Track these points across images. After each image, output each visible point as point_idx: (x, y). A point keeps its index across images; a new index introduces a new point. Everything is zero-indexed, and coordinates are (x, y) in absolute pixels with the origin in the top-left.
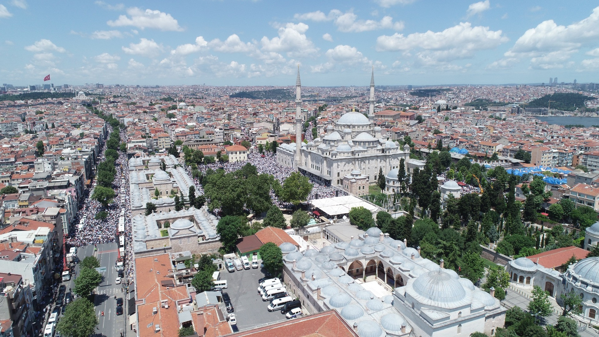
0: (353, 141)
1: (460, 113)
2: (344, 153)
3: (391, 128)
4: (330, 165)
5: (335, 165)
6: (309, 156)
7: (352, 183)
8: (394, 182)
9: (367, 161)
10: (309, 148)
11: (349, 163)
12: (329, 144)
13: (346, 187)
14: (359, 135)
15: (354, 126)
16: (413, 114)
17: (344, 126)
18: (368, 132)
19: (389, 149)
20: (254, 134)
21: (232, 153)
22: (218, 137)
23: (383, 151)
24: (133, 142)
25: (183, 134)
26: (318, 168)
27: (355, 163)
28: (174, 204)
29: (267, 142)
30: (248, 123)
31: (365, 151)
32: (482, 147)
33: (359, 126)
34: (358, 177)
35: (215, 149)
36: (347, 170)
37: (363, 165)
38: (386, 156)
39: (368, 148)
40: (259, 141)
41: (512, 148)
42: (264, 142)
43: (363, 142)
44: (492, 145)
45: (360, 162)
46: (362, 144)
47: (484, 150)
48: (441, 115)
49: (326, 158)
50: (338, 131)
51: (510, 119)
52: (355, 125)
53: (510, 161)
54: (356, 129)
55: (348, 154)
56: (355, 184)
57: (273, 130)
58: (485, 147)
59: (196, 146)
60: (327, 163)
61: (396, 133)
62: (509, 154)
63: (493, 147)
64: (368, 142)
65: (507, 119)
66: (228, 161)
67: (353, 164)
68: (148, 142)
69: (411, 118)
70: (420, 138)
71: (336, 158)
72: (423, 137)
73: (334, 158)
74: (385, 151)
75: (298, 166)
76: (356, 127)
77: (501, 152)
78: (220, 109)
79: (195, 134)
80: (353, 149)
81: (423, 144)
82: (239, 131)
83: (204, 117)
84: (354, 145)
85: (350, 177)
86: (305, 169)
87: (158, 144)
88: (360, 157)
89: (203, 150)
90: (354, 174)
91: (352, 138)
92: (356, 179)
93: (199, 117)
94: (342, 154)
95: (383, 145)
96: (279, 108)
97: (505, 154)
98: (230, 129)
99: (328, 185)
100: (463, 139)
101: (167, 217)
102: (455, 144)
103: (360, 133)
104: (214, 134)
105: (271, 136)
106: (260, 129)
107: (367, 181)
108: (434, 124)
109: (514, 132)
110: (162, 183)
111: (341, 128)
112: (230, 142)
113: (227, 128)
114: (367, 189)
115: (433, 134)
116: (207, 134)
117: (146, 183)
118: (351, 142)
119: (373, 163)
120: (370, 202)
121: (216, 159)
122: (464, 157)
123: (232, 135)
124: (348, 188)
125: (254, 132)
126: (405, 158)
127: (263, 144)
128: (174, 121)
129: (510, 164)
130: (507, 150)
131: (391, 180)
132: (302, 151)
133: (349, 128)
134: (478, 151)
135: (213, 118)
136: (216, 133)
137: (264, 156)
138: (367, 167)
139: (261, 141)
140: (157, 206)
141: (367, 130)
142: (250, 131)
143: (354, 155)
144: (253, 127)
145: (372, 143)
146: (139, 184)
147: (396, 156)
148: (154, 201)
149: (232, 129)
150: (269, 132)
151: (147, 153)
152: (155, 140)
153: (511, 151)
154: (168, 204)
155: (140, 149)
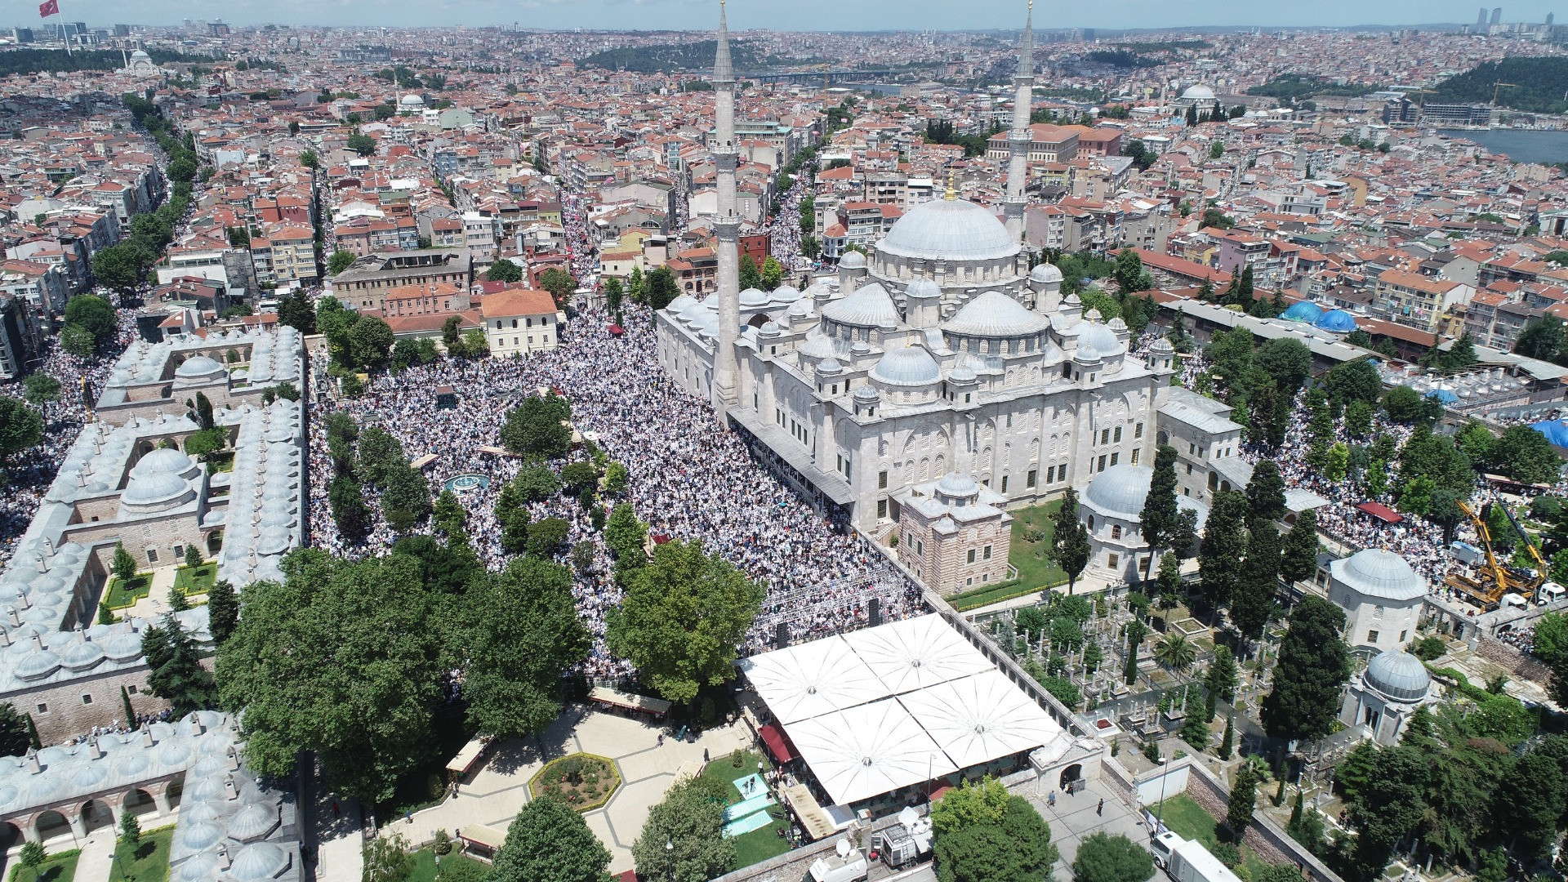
0: (945, 333)
1: (1258, 132)
2: (907, 390)
3: (1058, 199)
4: (850, 436)
5: (869, 444)
6: (768, 378)
7: (939, 537)
8: (1117, 529)
9: (1003, 419)
10: (768, 348)
11: (926, 432)
12: (848, 338)
13: (915, 545)
14: (973, 303)
15: (951, 267)
16: (1117, 133)
17: (910, 263)
18: (1008, 290)
19: (1096, 365)
20: (600, 228)
21: (501, 326)
22: (474, 242)
23: (1067, 369)
24: (179, 265)
25: (362, 230)
26: (800, 432)
27: (953, 431)
28: (143, 660)
29: (637, 270)
30: (592, 179)
31: (993, 378)
32: (1389, 290)
33: (970, 266)
34: (966, 513)
35: (450, 298)
36: (917, 459)
37: (984, 435)
38: (1078, 395)
39: (1006, 363)
40: (610, 265)
41: (1505, 302)
42: (626, 269)
43: (989, 339)
44: (1429, 289)
45: (972, 425)
46: (984, 345)
47: (1395, 303)
48: (1203, 137)
49: (831, 407)
50: (887, 285)
51: (1404, 147)
52: (958, 263)
53: (1523, 373)
54: (961, 279)
55: (925, 392)
56: (954, 540)
57: (666, 210)
58: (1399, 293)
59: (384, 284)
60: (837, 426)
61: (1078, 220)
62: (1493, 324)
63: (1432, 296)
64: (1009, 339)
65: (1394, 148)
66: (485, 353)
67: (943, 433)
68: (231, 261)
69: (1112, 148)
70: (1160, 241)
71: (875, 418)
72: (1170, 238)
73: (864, 418)
74: (1074, 370)
75: (727, 406)
76: (960, 270)
77: (1461, 315)
78: (519, 120)
79: (399, 230)
80: (946, 372)
81: (1171, 265)
82: (552, 215)
83: (455, 154)
84: (950, 352)
85: (930, 507)
86: (752, 428)
87: (274, 263)
88: (974, 404)
89: (405, 303)
90: (947, 492)
91: (941, 317)
92: (956, 522)
93: (440, 154)
94: (900, 395)
95: (1066, 344)
96: (702, 120)
97: (1477, 322)
98: (522, 208)
99: (839, 515)
100: (1311, 253)
101: (53, 789)
102: (1284, 270)
103: (973, 296)
104: (460, 231)
105: (655, 244)
106: (623, 212)
107: (1004, 524)
108: (1186, 173)
109: (1429, 197)
110: (149, 516)
111: (898, 272)
112: (511, 265)
113: (510, 207)
114: (1001, 555)
115: (1202, 226)
116: (438, 232)
117: (107, 498)
118: (935, 338)
119: (1026, 423)
120: (1027, 677)
121: (440, 346)
122: (1347, 347)
123: (519, 238)
124: (920, 552)
125: (600, 222)
126: (1153, 394)
127: (620, 277)
128: (359, 168)
129: (1525, 382)
130: (1489, 308)
131: (1106, 519)
132: (743, 352)
133: (928, 274)
134: (1371, 302)
135: (486, 157)
136: (468, 227)
137: (617, 331)
138: (1001, 440)
139: (615, 263)
140: (64, 675)
141: (1002, 283)
142: (591, 215)
143: (948, 396)
144: (599, 201)
145: (1023, 342)
146: (75, 503)
147: (1116, 390)
148: (59, 645)
149: (528, 208)
150: (651, 224)
151: (213, 311)
152: (261, 251)
153: (1502, 313)
154: (120, 661)
155: (185, 296)
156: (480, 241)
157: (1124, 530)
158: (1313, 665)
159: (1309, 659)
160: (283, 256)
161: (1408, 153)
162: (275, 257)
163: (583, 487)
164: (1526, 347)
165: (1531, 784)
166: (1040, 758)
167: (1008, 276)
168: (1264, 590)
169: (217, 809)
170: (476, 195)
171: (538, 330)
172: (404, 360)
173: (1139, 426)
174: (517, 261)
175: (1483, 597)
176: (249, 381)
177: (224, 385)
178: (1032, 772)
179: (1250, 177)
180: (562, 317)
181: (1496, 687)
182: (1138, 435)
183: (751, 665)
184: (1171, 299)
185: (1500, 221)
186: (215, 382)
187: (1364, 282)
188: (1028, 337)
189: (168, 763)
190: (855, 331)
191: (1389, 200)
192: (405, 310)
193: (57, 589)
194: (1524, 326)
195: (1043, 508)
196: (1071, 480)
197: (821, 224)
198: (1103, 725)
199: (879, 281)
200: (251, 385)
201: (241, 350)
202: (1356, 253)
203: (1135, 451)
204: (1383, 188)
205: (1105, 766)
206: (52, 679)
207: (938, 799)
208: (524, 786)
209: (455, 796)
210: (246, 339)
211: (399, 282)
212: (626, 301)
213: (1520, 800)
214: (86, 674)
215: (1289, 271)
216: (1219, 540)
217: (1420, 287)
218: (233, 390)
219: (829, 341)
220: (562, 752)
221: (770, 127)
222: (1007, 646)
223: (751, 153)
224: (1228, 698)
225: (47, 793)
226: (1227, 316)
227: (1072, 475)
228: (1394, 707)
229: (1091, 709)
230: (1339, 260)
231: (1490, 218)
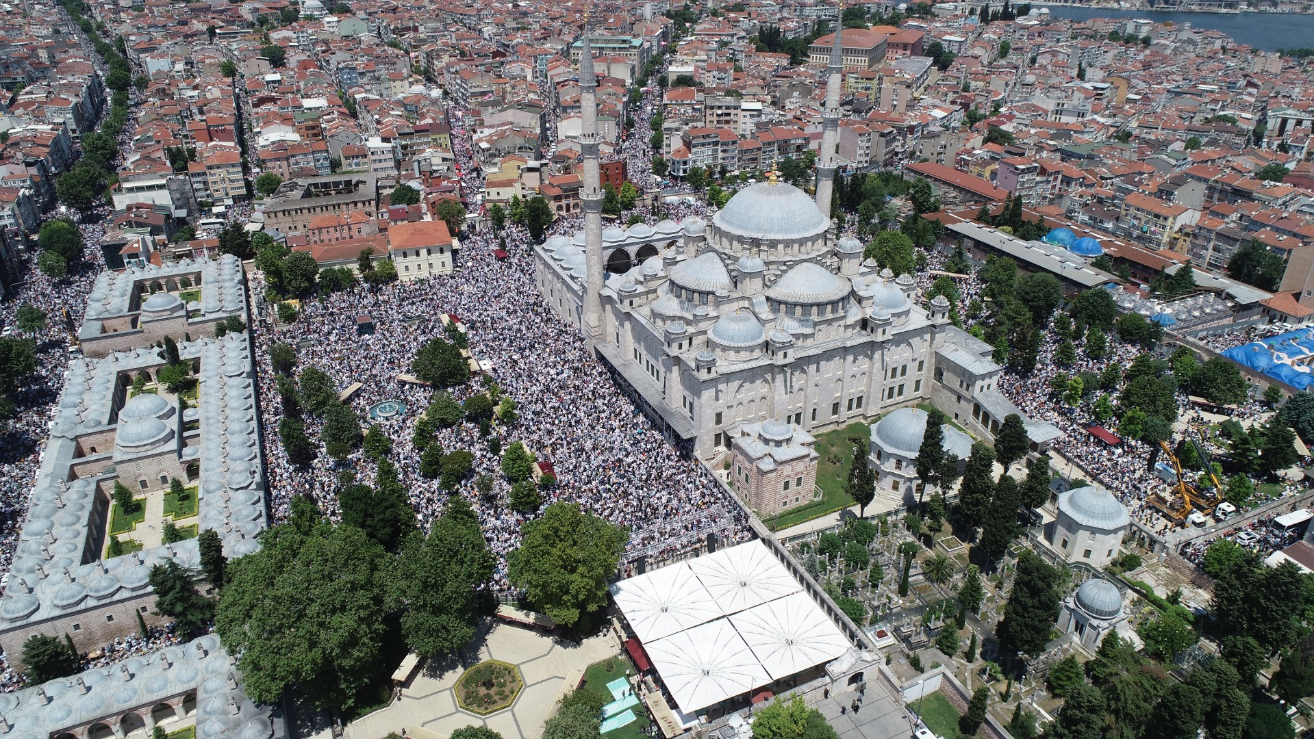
0: (768, 299)
1: (1041, 29)
2: (738, 350)
3: (867, 113)
5: (708, 394)
6: (627, 325)
7: (762, 473)
8: (899, 463)
9: (813, 367)
10: (627, 302)
11: (752, 381)
12: (690, 300)
13: (743, 475)
14: (790, 273)
15: (773, 244)
16: (919, 34)
17: (740, 239)
18: (818, 260)
19: (887, 323)
20: (483, 150)
21: (405, 255)
22: (378, 165)
23: (864, 324)
24: (131, 190)
25: (283, 154)
26: (653, 372)
27: (773, 379)
28: (150, 589)
29: (516, 195)
30: (474, 95)
31: (806, 336)
32: (1133, 211)
33: (788, 243)
34: (783, 453)
35: (362, 226)
36: (745, 402)
37: (798, 380)
38: (872, 346)
39: (815, 324)
40: (493, 191)
41: (1223, 226)
42: (507, 194)
43: (803, 305)
44: (1163, 212)
45: (788, 375)
47: (1136, 222)
48: (993, 37)
49: (677, 360)
50: (722, 256)
51: (1163, 41)
52: (779, 242)
53: (1230, 297)
54: (781, 254)
55: (753, 351)
56: (774, 474)
57: (538, 131)
58: (1140, 214)
59: (306, 212)
60: (682, 375)
61: (883, 135)
62: (1212, 244)
63: (1166, 219)
64: (818, 305)
65: (1155, 42)
66: (394, 277)
67: (766, 381)
68: (174, 186)
69: (916, 49)
70: (949, 157)
71: (713, 375)
72: (958, 154)
73: (703, 375)
74: (870, 325)
75: (594, 341)
76: (781, 247)
77: (1187, 235)
78: (408, 29)
79: (314, 152)
80: (770, 334)
81: (958, 181)
82: (442, 136)
83: (354, 69)
84: (771, 316)
85: (754, 448)
86: (615, 363)
87: (210, 185)
88: (790, 359)
89: (324, 231)
90: (768, 437)
91: (765, 285)
92: (775, 461)
93: (342, 69)
94: (732, 353)
95: (864, 303)
96: (566, 30)
97: (1200, 242)
98: (417, 132)
99: (685, 447)
100: (1072, 169)
101: (98, 707)
102: (1050, 186)
103: (790, 267)
104: (366, 156)
105: (530, 170)
106: (502, 135)
107: (812, 460)
108: (976, 76)
109: (1178, 94)
110: (139, 455)
111: (731, 245)
112: (410, 189)
113: (407, 130)
114: (810, 483)
115: (986, 141)
116: (347, 158)
117: (102, 432)
118: (760, 303)
119: (831, 368)
120: (826, 596)
121: (356, 273)
122: (1090, 271)
123: (416, 164)
124: (747, 481)
125: (484, 145)
126: (932, 339)
127: (501, 201)
128: (274, 82)
129: (1230, 304)
130: (1210, 231)
131: (890, 455)
132: (606, 300)
133: (754, 250)
134: (1117, 219)
135: (382, 71)
136: (373, 153)
137: (502, 255)
138: (812, 383)
139: (497, 190)
140: (91, 603)
141: (814, 255)
142: (475, 137)
143: (770, 352)
144: (482, 124)
145: (829, 307)
146: (76, 438)
147: (903, 338)
148: (84, 577)
149: (422, 131)
150: (526, 148)
151: (163, 237)
152: (198, 175)
153: (1221, 236)
154: (133, 590)
155: (139, 225)
156: (383, 165)
157: (904, 464)
158: (1033, 607)
160: (216, 178)
161: (1166, 47)
162: (210, 179)
163: (481, 414)
164: (1235, 270)
165: (1181, 706)
166: (834, 669)
167: (821, 248)
168: (1005, 528)
169: (224, 723)
170: (376, 117)
171: (436, 258)
172: (328, 286)
173: (921, 363)
174: (414, 184)
175: (1174, 514)
176: (202, 312)
177: (182, 317)
178: (827, 679)
179: (1030, 79)
181: (1174, 598)
182: (920, 369)
183: (618, 590)
184: (955, 221)
185: (1233, 121)
186: (176, 315)
187: (1114, 198)
188: (834, 303)
189: (183, 682)
190: (696, 295)
191: (1146, 98)
192: (325, 236)
193: (74, 524)
194: (1236, 249)
196: (866, 409)
197: (668, 146)
198: (881, 635)
199: (716, 251)
200: (204, 315)
201: (192, 278)
202: (1110, 168)
203: (918, 382)
204: (1142, 85)
205: (880, 671)
206: (82, 606)
207: (759, 705)
208: (450, 689)
209: (399, 699)
210: (194, 268)
211: (318, 210)
212: (507, 224)
213: (1173, 716)
214: (108, 601)
215: (1054, 187)
216: (974, 483)
217: (1157, 210)
218: (190, 320)
219: (675, 301)
220: (478, 659)
221: (624, 41)
222: (811, 568)
223: (609, 69)
224: (975, 610)
225: (94, 710)
226: (999, 238)
227: (867, 404)
228: (1095, 622)
229: (873, 622)
230: (1094, 174)
231: (1225, 119)
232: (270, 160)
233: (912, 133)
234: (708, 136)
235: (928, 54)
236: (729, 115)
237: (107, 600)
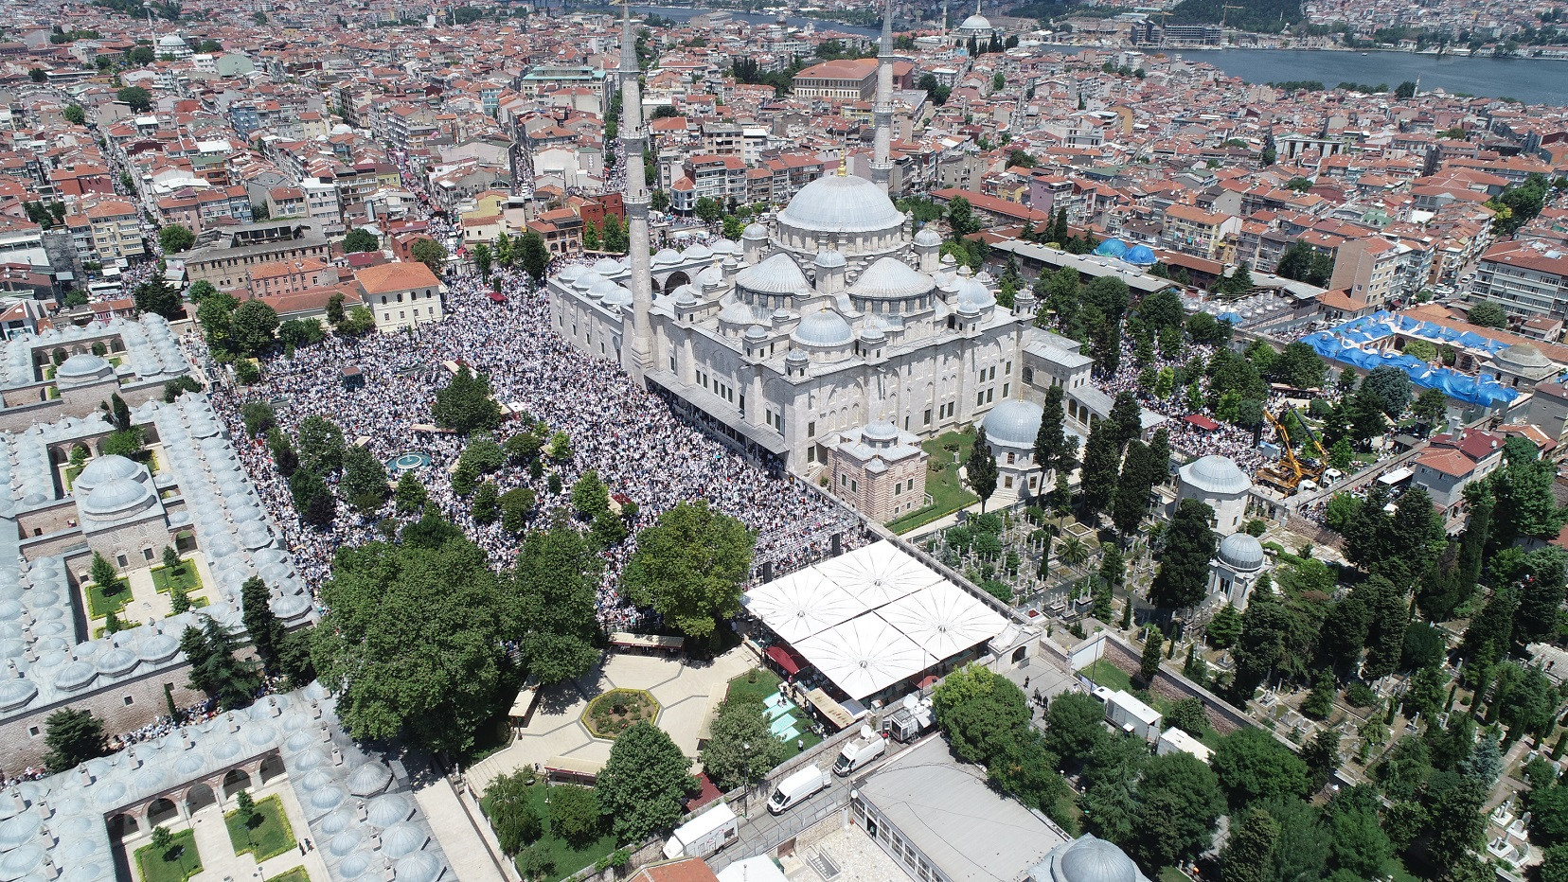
0: (851, 297)
1: (1033, 61)
2: (828, 350)
4: (781, 391)
5: (801, 400)
6: (688, 343)
7: (872, 475)
8: (1011, 455)
9: (905, 368)
10: (686, 316)
11: (845, 386)
12: (764, 305)
13: (849, 484)
14: (871, 268)
15: (851, 238)
16: (908, 67)
17: (816, 236)
18: (897, 255)
19: (976, 317)
20: (446, 189)
21: (384, 301)
22: (319, 210)
23: (951, 321)
25: (192, 202)
26: (726, 392)
27: (866, 383)
28: (182, 657)
29: (502, 235)
30: (414, 133)
31: (896, 334)
32: (1175, 223)
33: (867, 236)
34: (891, 453)
35: (318, 277)
36: (838, 409)
37: (890, 383)
38: (963, 343)
39: (905, 321)
40: (474, 230)
41: (1266, 230)
42: (491, 233)
43: (890, 301)
44: (1207, 221)
45: (882, 377)
46: (886, 305)
47: (1180, 234)
48: (986, 68)
49: (760, 369)
50: (794, 256)
51: (1158, 73)
52: (857, 235)
53: (1289, 293)
54: (860, 248)
55: (843, 351)
56: (885, 477)
57: (508, 167)
58: (1184, 225)
59: (241, 262)
60: (765, 385)
62: (1258, 249)
63: (1210, 227)
64: (906, 299)
65: (1149, 74)
67: (858, 385)
68: (51, 243)
69: (907, 82)
70: (974, 181)
71: (806, 378)
72: (984, 179)
73: (796, 378)
74: (958, 321)
75: (644, 370)
76: (859, 240)
77: (1233, 242)
78: (309, 66)
79: (230, 199)
80: (857, 332)
81: (989, 205)
82: (391, 177)
83: (254, 108)
84: (858, 314)
85: (863, 452)
86: (674, 389)
87: (96, 242)
88: (883, 359)
89: (271, 281)
90: (874, 437)
91: (846, 282)
92: (885, 461)
93: (238, 109)
94: (822, 354)
95: (949, 299)
96: (509, 62)
97: (1246, 249)
98: (360, 172)
99: (774, 464)
100: (1105, 188)
101: (160, 780)
102: (1085, 205)
103: (871, 263)
104: (301, 200)
105: (512, 206)
106: (468, 172)
107: (922, 459)
108: (978, 107)
109: (1183, 123)
110: (118, 523)
111: (804, 243)
112: (366, 233)
113: (346, 171)
114: (920, 486)
115: (1009, 165)
116: (278, 202)
117: (49, 509)
118: (845, 302)
119: (923, 369)
120: (969, 583)
121: (327, 326)
122: (1151, 278)
123: (369, 205)
124: (854, 489)
125: (446, 184)
126: (1019, 337)
127: (486, 242)
128: (148, 126)
129: (1290, 301)
130: (1255, 236)
131: (1002, 448)
132: (657, 320)
133: (831, 245)
134: (1160, 233)
135: (289, 111)
136: (311, 196)
137: (499, 298)
138: (904, 387)
139: (478, 228)
140: (104, 682)
141: (894, 249)
142: (432, 176)
143: (861, 353)
144: (439, 160)
145: (917, 301)
146: (18, 516)
147: (991, 336)
148: (87, 655)
149: (365, 171)
150: (501, 184)
151: (53, 300)
152: (80, 230)
153: (1266, 240)
154: (157, 662)
155: (18, 286)
156: (325, 209)
157: (1017, 456)
158: (1193, 551)
159: (1189, 546)
160: (104, 234)
161: (1161, 79)
162: (96, 235)
163: (527, 456)
164: (1287, 270)
165: (1348, 619)
166: (998, 644)
167: (896, 243)
168: (1139, 496)
169: (330, 774)
170: (302, 158)
171: (423, 302)
172: (292, 342)
173: (1009, 364)
174: (371, 229)
175: (1285, 484)
176: (138, 376)
177: (113, 381)
178: (991, 657)
179: (1033, 109)
180: (443, 288)
181: (1305, 553)
182: (1008, 372)
183: (748, 600)
184: (999, 240)
185: (1245, 146)
186: (104, 380)
187: (1152, 214)
188: (921, 297)
189: (258, 743)
190: (771, 299)
191: (1152, 127)
192: (272, 289)
193: (52, 603)
194: (1282, 252)
195: (937, 441)
196: (958, 416)
197: (668, 178)
198: (1033, 614)
199: (786, 252)
200: (141, 379)
201: (107, 342)
202: (1141, 187)
203: (1006, 385)
204: (1146, 116)
205: (1043, 645)
206: (94, 686)
207: (928, 686)
208: (577, 721)
209: (520, 738)
210: (111, 330)
211: (257, 259)
212: (495, 267)
213: (1341, 632)
214: (127, 677)
215: (1089, 206)
216: (1099, 459)
217: (1200, 220)
218: (123, 386)
219: (747, 308)
220: (600, 691)
221: (585, 72)
222: (945, 561)
223: (574, 102)
224: (1119, 582)
225: (155, 784)
226: (1048, 253)
227: (959, 411)
228: (1241, 576)
229: (1022, 603)
230: (1127, 193)
231: (1235, 143)
232: (175, 209)
233: (927, 162)
234: (714, 164)
235: (921, 87)
236: (730, 143)
237: (125, 677)
